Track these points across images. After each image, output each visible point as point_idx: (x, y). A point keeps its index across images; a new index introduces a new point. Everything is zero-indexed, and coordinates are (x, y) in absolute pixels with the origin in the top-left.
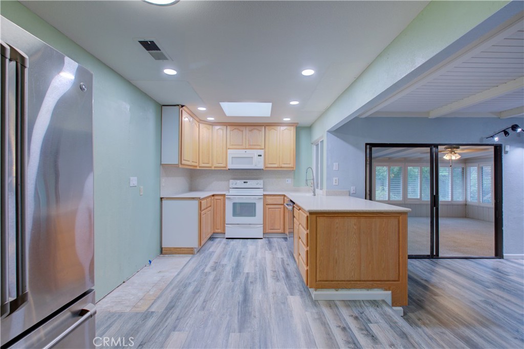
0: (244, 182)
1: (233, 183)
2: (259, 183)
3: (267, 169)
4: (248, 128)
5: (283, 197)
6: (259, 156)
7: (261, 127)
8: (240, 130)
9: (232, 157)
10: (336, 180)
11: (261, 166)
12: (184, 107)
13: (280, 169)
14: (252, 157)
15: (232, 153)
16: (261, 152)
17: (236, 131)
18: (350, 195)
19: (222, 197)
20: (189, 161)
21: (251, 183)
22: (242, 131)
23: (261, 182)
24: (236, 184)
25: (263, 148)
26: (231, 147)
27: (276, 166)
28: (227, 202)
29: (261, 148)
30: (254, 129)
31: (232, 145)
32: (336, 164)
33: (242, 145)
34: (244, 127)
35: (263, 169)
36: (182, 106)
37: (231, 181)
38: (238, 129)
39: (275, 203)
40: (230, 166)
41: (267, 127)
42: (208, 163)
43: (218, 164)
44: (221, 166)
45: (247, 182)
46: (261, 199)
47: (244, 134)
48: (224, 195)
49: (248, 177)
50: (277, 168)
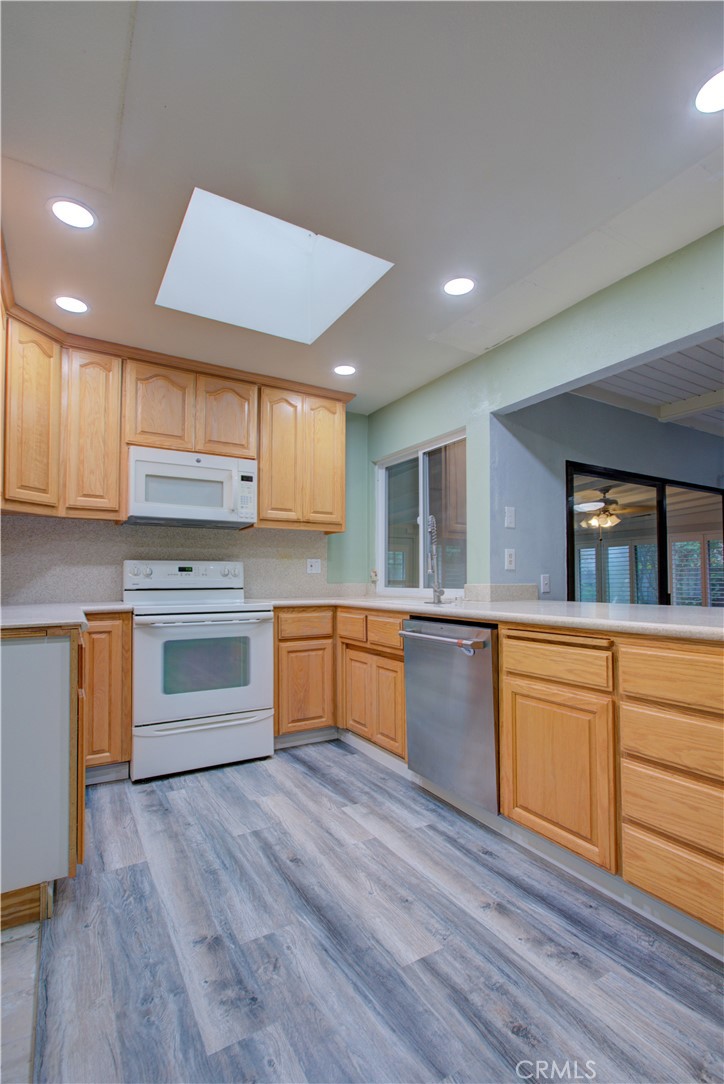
0: (182, 569)
2: (229, 571)
3: (264, 525)
4: (203, 380)
5: (329, 614)
6: (244, 478)
7: (247, 386)
8: (173, 383)
9: (147, 476)
10: (510, 556)
11: (248, 514)
13: (303, 527)
14: (221, 483)
15: (142, 461)
17: (160, 382)
18: (539, 599)
19: (118, 623)
21: (207, 572)
22: (183, 390)
23: (236, 567)
24: (149, 574)
25: (254, 454)
26: (137, 439)
27: (292, 515)
28: (139, 637)
29: (245, 452)
30: (224, 388)
31: (143, 432)
32: (509, 511)
33: (181, 437)
34: (192, 376)
35: (252, 525)
37: (129, 565)
38: (165, 377)
39: (308, 632)
41: (266, 391)
42: (44, 491)
43: (85, 496)
44: (99, 505)
45: (189, 570)
46: (265, 621)
47: (190, 399)
48: (129, 615)
49: (181, 549)
50: (296, 524)
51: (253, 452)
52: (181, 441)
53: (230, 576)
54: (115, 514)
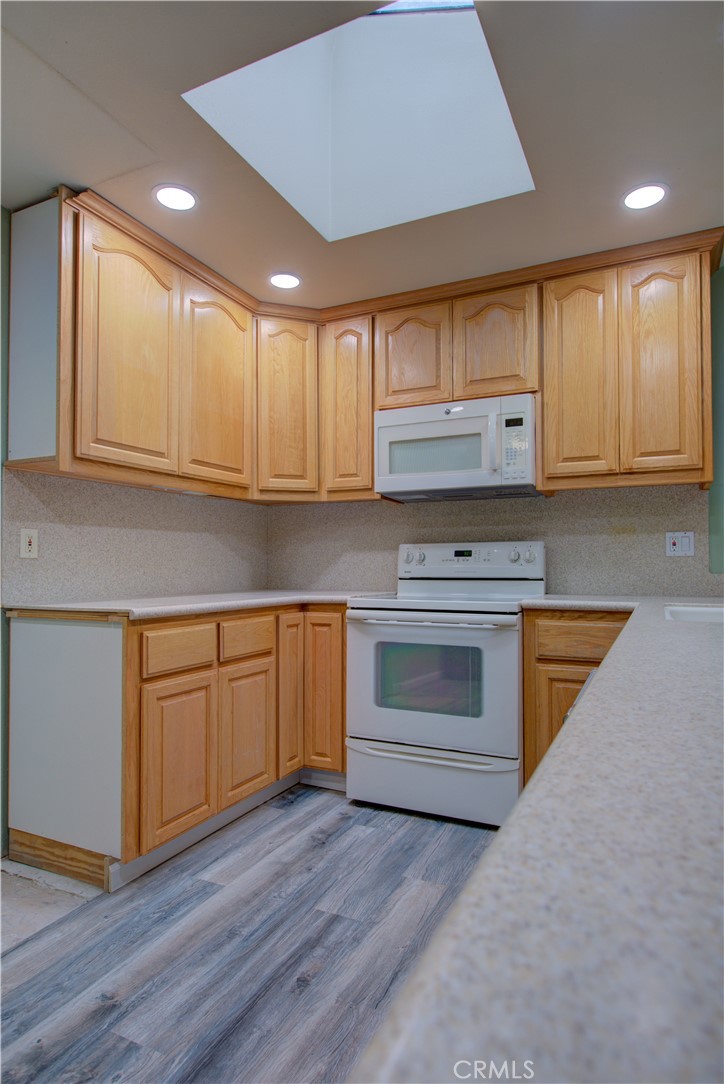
0: (459, 554)
1: (410, 557)
2: (520, 555)
4: (460, 307)
6: (510, 423)
7: (521, 290)
8: (424, 323)
9: (391, 443)
12: (81, 196)
13: (622, 482)
14: (479, 434)
15: (392, 424)
16: (524, 406)
17: (410, 329)
20: (160, 454)
22: (437, 327)
24: (422, 560)
25: (535, 385)
26: (390, 400)
27: (600, 466)
30: (489, 305)
31: (395, 392)
33: (436, 387)
34: (446, 306)
35: (533, 487)
36: (75, 192)
37: (403, 549)
38: (415, 319)
39: (586, 654)
40: (385, 483)
41: (550, 286)
42: (301, 477)
43: (342, 476)
44: (354, 484)
45: (469, 554)
46: (501, 628)
47: (445, 335)
48: (340, 607)
49: (468, 528)
50: (609, 478)
51: (533, 383)
52: (435, 392)
53: (521, 561)
54: (369, 493)
